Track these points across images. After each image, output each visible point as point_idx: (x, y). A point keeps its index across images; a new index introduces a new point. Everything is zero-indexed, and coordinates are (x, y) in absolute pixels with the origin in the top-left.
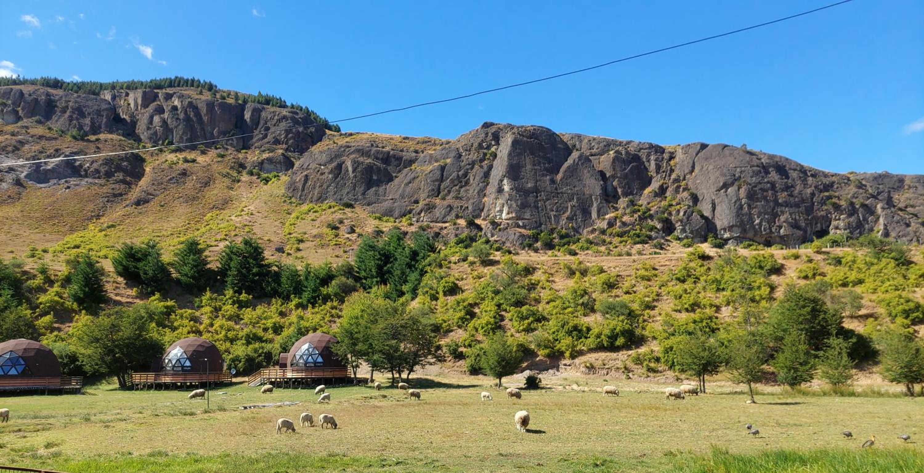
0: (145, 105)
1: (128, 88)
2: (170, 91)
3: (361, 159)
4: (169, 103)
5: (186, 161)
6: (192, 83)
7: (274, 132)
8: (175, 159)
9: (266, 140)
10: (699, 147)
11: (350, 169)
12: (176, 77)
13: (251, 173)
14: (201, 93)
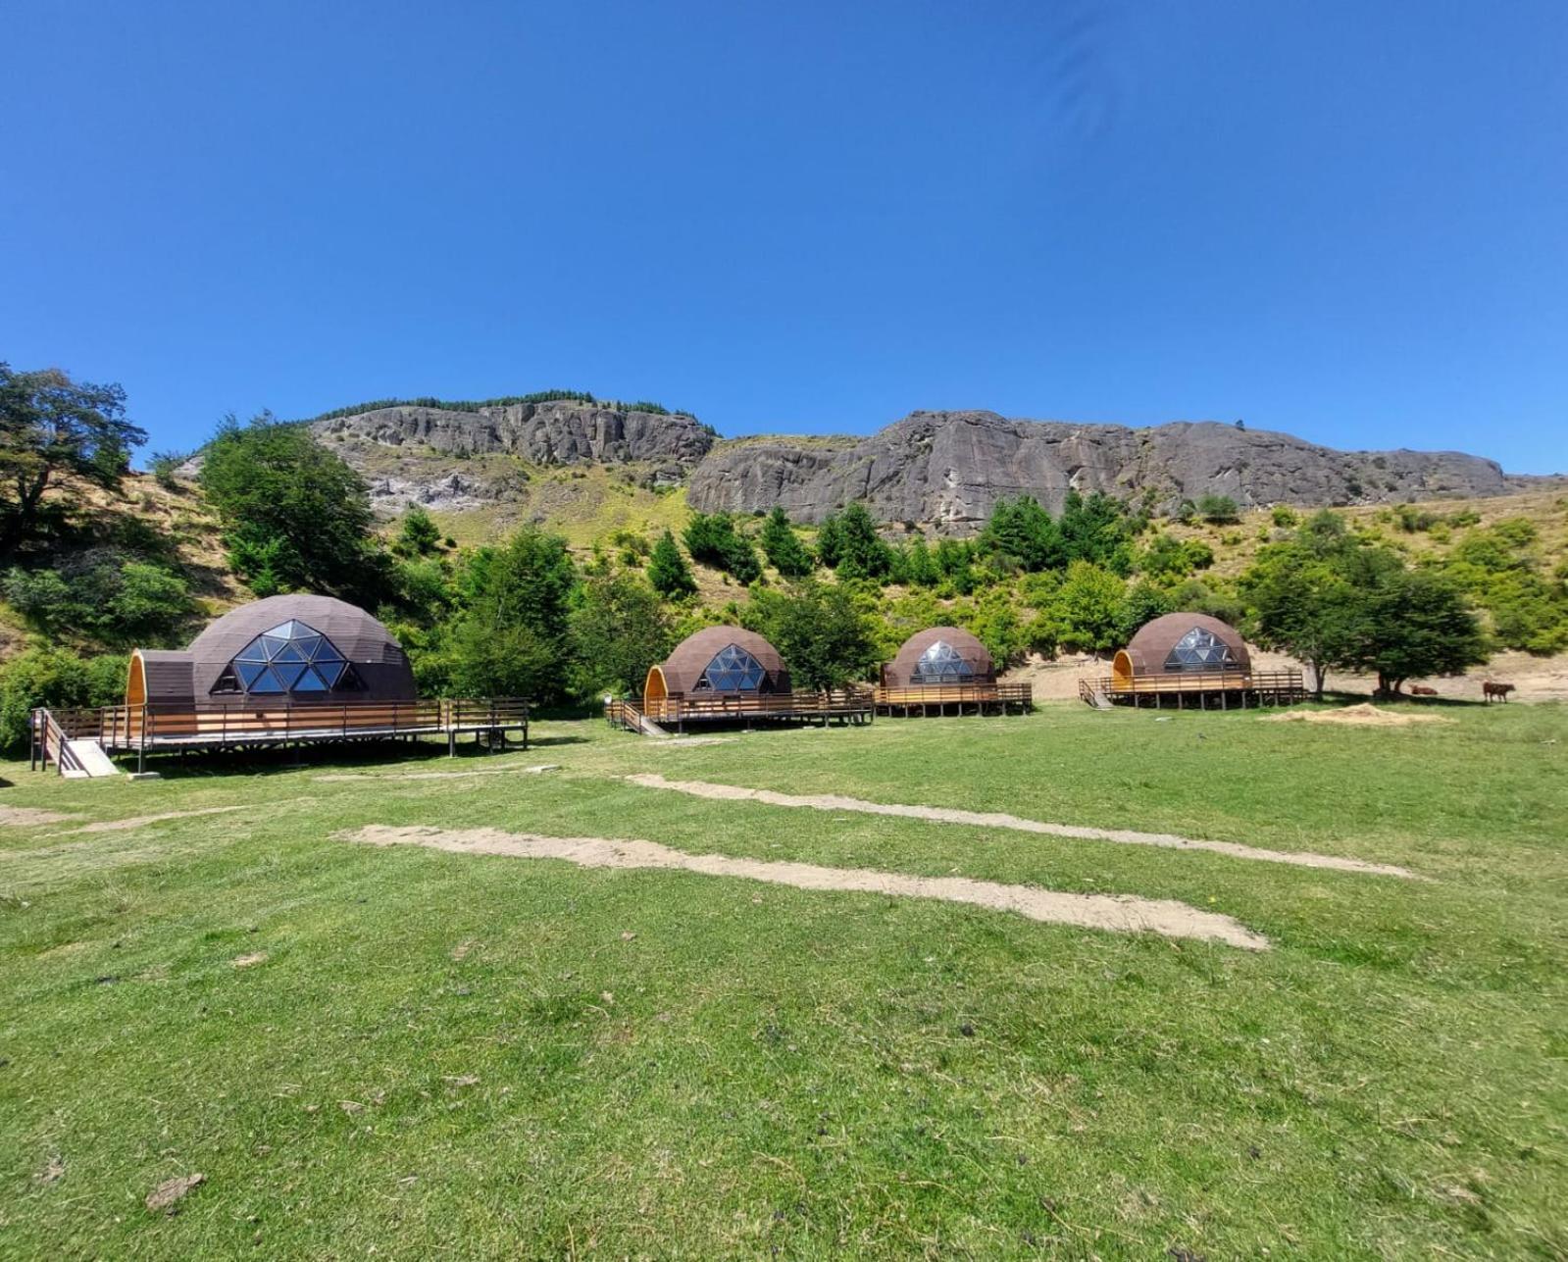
0: (525, 419)
1: (504, 404)
2: (549, 404)
3: (770, 462)
4: (550, 415)
5: (575, 476)
6: (569, 396)
7: (663, 442)
8: (563, 476)
9: (656, 450)
10: (1181, 426)
11: (759, 473)
12: (552, 392)
13: (643, 486)
14: (581, 404)
